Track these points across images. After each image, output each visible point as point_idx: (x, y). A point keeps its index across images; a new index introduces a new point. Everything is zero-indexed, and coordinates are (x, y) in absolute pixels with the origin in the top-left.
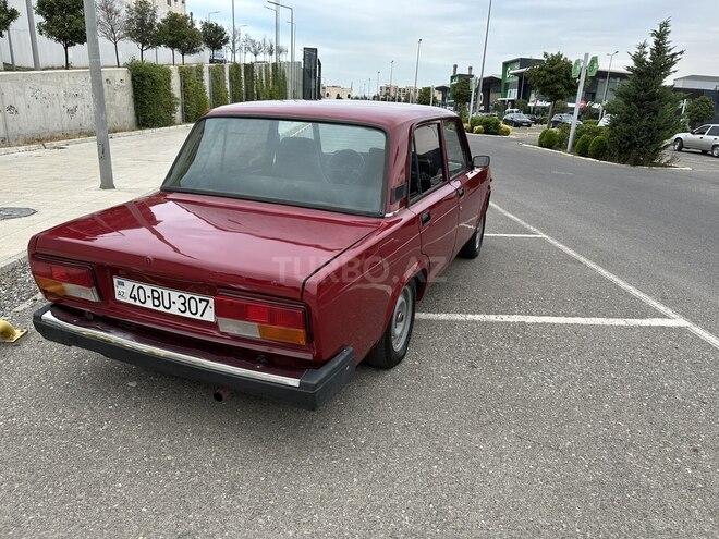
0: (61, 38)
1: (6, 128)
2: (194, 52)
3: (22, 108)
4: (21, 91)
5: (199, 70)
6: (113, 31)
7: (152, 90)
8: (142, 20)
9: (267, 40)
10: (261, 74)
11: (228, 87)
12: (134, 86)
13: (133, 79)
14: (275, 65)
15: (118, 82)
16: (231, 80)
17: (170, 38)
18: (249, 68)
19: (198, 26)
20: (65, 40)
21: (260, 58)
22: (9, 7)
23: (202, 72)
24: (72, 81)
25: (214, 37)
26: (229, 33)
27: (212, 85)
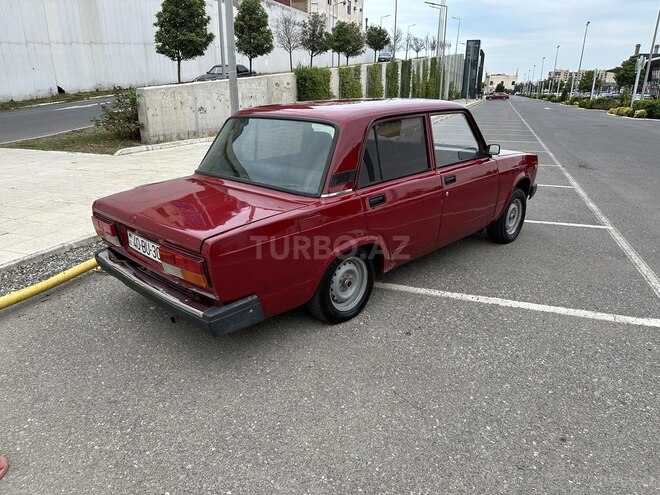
0: (247, 52)
1: (197, 124)
2: (357, 54)
3: (209, 108)
4: (209, 95)
5: (357, 69)
6: (289, 42)
7: (313, 90)
8: (314, 31)
9: (430, 38)
10: (418, 69)
11: (384, 83)
12: (298, 88)
13: (298, 82)
14: (434, 60)
15: (285, 85)
16: (387, 76)
17: (336, 44)
18: (407, 64)
19: (363, 30)
20: (250, 53)
21: (422, 54)
22: (208, 32)
23: (359, 72)
24: (248, 86)
25: (378, 39)
26: (391, 34)
27: (369, 82)
